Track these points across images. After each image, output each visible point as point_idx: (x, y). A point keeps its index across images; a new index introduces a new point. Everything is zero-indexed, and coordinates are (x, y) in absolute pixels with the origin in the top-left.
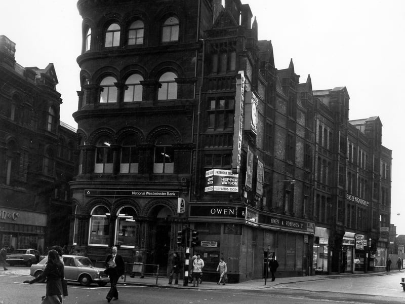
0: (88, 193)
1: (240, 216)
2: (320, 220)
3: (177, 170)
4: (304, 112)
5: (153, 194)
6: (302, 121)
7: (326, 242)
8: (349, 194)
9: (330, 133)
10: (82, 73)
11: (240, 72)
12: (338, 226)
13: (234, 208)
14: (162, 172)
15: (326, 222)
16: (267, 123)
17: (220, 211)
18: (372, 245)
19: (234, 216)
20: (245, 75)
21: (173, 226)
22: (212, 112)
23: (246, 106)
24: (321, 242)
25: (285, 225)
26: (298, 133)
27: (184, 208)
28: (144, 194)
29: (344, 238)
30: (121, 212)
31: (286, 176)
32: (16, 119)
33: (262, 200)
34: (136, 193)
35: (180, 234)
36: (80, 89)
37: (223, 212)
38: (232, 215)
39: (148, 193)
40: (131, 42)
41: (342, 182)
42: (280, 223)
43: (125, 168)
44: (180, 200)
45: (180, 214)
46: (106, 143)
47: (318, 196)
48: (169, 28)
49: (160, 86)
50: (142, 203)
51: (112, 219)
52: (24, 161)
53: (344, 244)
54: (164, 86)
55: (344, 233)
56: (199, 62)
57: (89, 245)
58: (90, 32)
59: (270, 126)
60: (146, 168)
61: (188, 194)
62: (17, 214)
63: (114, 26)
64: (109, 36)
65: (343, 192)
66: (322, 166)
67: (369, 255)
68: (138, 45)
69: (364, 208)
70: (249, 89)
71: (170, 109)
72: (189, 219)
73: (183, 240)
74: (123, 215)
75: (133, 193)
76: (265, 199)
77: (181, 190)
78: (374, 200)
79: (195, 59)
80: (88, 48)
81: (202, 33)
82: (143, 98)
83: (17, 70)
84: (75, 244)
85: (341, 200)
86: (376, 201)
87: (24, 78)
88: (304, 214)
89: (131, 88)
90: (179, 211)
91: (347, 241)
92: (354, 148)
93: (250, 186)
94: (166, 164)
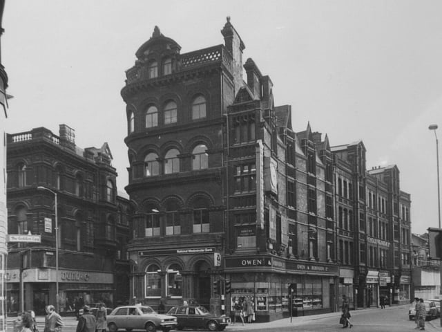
0: (142, 254)
1: (267, 265)
2: (344, 263)
3: (213, 229)
4: (323, 168)
5: (194, 251)
6: (321, 176)
7: (351, 282)
8: (371, 237)
9: (350, 184)
10: (129, 152)
11: (258, 141)
12: (362, 267)
13: (262, 259)
14: (200, 231)
15: (350, 264)
16: (289, 182)
17: (249, 262)
18: (395, 281)
19: (262, 265)
20: (264, 144)
21: (212, 277)
22: (238, 177)
23: (266, 170)
24: (346, 281)
25: (310, 270)
26: (318, 187)
27: (219, 262)
28: (186, 251)
29: (368, 277)
30: (170, 268)
31: (309, 226)
32: (81, 194)
33: (288, 249)
34: (181, 252)
35: (215, 284)
36: (129, 166)
37: (252, 262)
38: (259, 265)
39: (190, 251)
40: (168, 121)
41: (363, 227)
42: (306, 267)
43: (170, 231)
44: (216, 255)
45: (217, 267)
46: (154, 210)
47: (341, 241)
48: (198, 107)
49: (194, 158)
50: (185, 259)
51: (162, 274)
52: (90, 229)
53: (368, 282)
54: (197, 157)
55: (367, 273)
56: (225, 135)
57: (146, 297)
58: (133, 116)
59: (292, 183)
60: (187, 229)
61: (222, 249)
62: (89, 275)
63: (153, 109)
64: (148, 118)
65: (364, 236)
66: (343, 214)
67: (393, 291)
68: (173, 124)
69: (386, 249)
70: (268, 154)
71: (203, 177)
72: (225, 271)
73: (218, 288)
74: (171, 271)
75: (178, 251)
76: (291, 248)
77: (217, 246)
78: (395, 241)
79: (221, 132)
80: (133, 130)
81: (225, 109)
82: (180, 169)
83: (77, 153)
84: (135, 297)
85: (363, 243)
86: (397, 241)
87: (84, 159)
88: (329, 258)
89: (170, 161)
90: (216, 264)
91: (371, 279)
92: (374, 196)
93: (275, 239)
94: (203, 225)
